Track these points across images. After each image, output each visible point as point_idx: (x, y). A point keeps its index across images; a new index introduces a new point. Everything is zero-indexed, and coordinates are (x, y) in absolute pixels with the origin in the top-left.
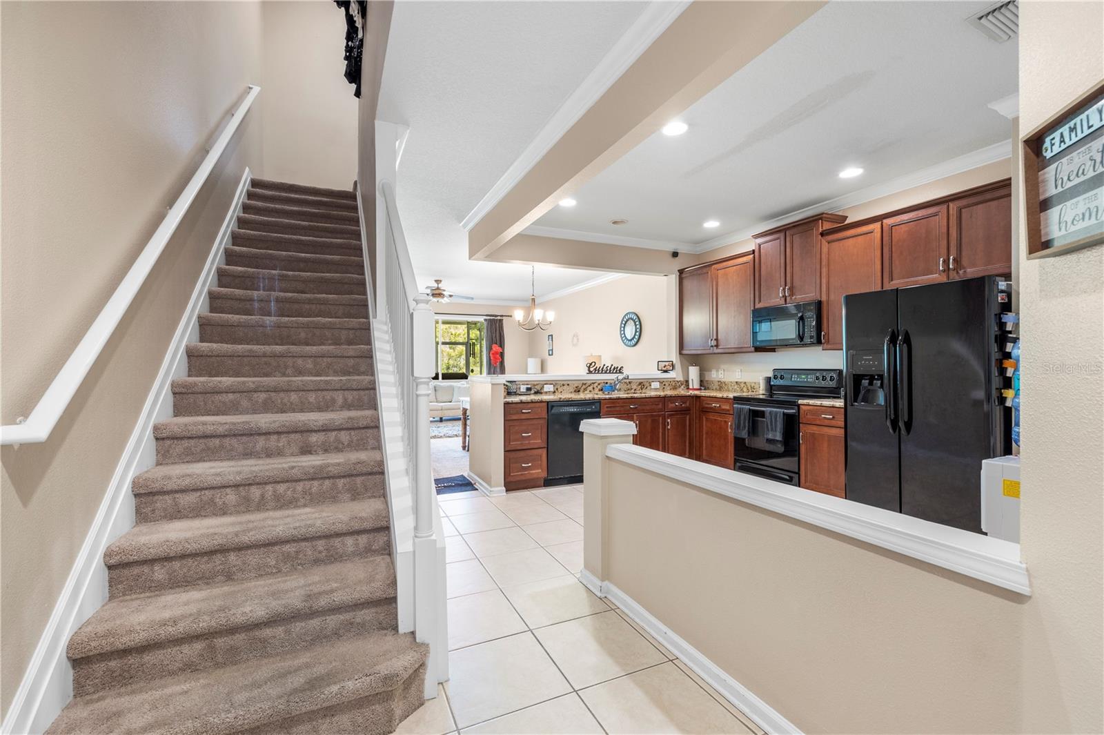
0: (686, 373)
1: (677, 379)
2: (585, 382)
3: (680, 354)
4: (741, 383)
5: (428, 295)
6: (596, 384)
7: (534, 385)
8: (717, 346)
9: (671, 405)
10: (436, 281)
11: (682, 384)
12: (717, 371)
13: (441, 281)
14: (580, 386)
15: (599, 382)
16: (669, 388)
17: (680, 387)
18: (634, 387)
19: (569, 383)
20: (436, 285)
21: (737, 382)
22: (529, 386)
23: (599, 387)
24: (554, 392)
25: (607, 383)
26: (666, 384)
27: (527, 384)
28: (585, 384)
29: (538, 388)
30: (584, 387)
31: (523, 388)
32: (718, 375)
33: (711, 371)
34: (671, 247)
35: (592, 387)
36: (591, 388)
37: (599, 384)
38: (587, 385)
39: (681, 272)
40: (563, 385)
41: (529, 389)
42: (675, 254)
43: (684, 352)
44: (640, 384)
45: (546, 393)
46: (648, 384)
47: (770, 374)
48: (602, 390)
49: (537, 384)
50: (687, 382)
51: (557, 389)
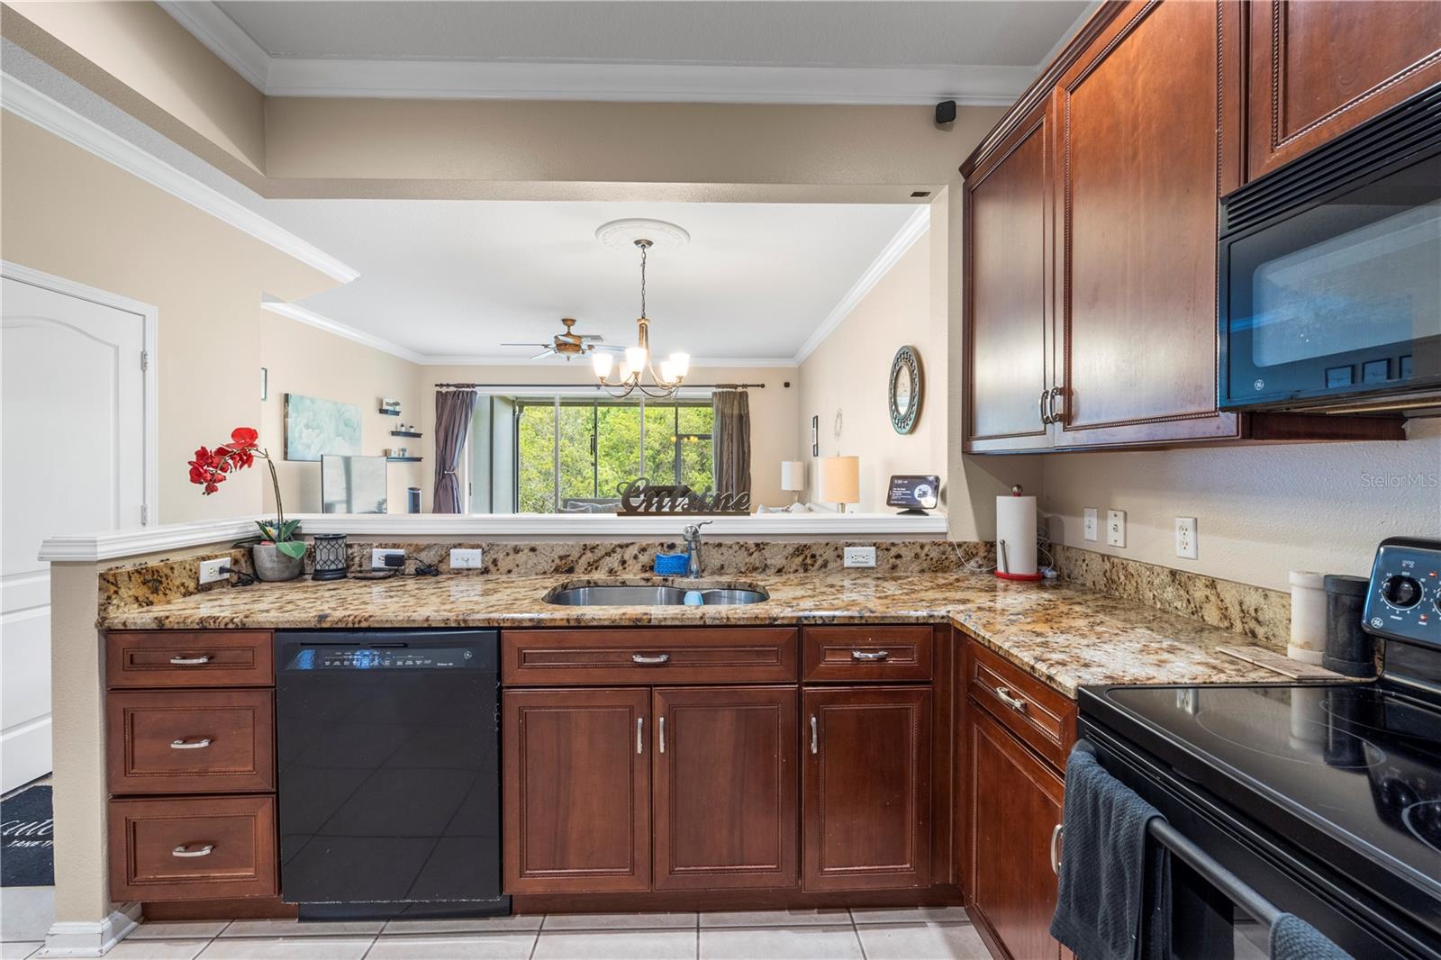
0: (987, 518)
1: (950, 539)
2: (591, 542)
3: (966, 451)
4: (1193, 577)
5: (546, 346)
6: (633, 550)
7: (419, 549)
8: (1067, 418)
9: (833, 660)
10: (564, 321)
11: (970, 556)
12: (1102, 516)
13: (574, 321)
14: (575, 554)
15: (644, 542)
16: (915, 567)
17: (960, 565)
18: (778, 561)
19: (533, 543)
20: (564, 329)
21: (1173, 573)
22: (401, 552)
23: (644, 559)
24: (485, 571)
25: (672, 546)
26: (903, 551)
27: (395, 546)
28: (593, 549)
29: (428, 557)
30: (589, 556)
31: (378, 558)
32: (1102, 532)
33: (1082, 515)
34: (926, 88)
35: (617, 557)
36: (613, 561)
37: (643, 550)
38: (599, 553)
39: (967, 169)
40: (517, 550)
41: (395, 563)
42: (945, 113)
43: (979, 446)
44: (800, 550)
45: (458, 572)
46: (829, 554)
47: (1361, 564)
48: (652, 568)
49: (429, 547)
50: (991, 546)
51: (495, 562)
